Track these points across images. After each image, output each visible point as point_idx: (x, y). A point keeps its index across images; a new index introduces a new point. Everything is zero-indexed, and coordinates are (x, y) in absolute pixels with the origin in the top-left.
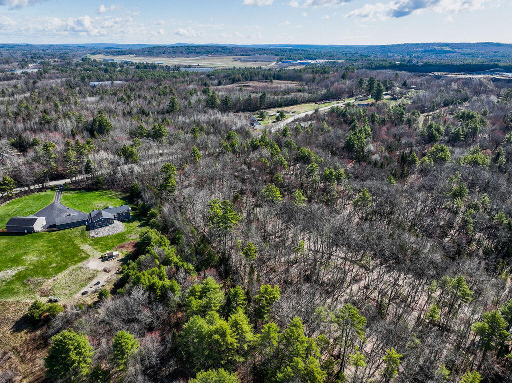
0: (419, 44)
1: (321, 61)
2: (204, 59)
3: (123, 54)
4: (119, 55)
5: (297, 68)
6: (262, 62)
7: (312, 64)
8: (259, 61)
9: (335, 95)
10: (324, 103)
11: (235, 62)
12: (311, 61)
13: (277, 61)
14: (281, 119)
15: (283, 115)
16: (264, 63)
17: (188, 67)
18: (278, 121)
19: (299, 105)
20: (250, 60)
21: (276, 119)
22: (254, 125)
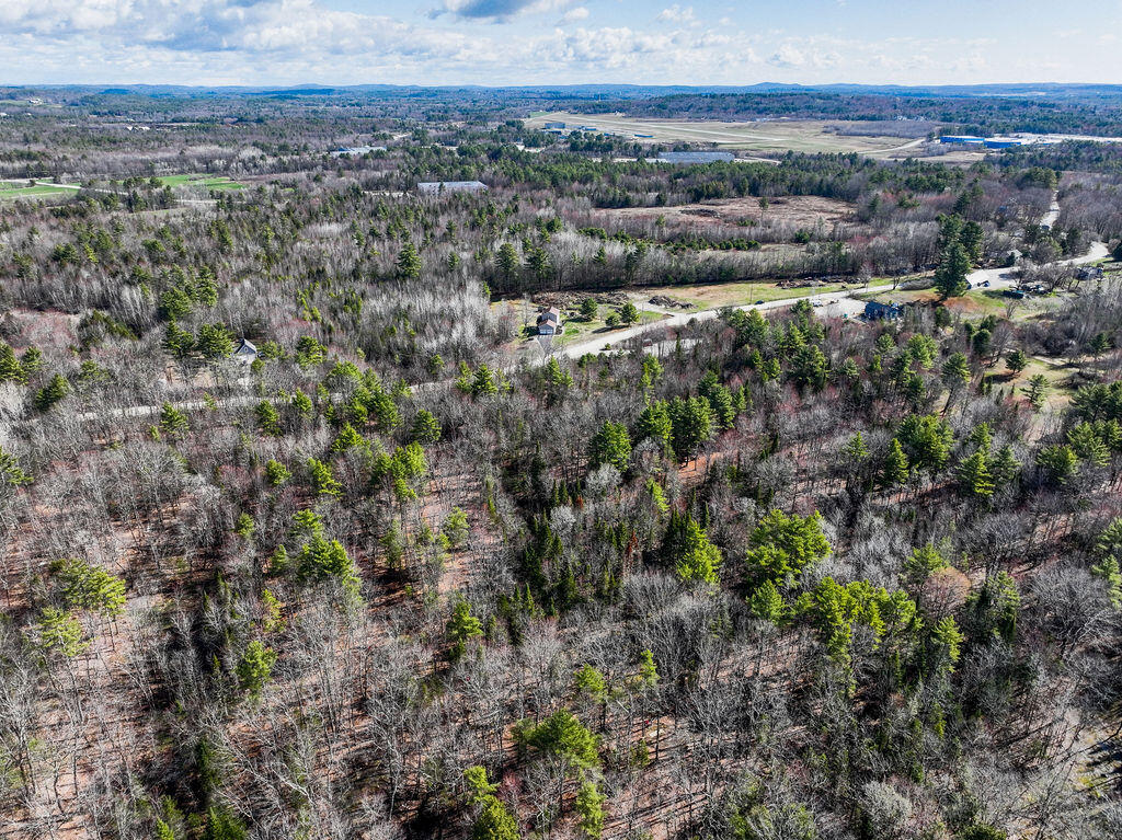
2: (757, 127)
6: (891, 139)
7: (1020, 148)
8: (885, 135)
9: (854, 263)
10: (800, 286)
11: (823, 136)
12: (1027, 139)
13: (930, 137)
14: (621, 324)
15: (628, 316)
16: (895, 140)
17: (680, 150)
18: (611, 329)
19: (729, 286)
20: (863, 132)
21: (607, 322)
22: (538, 333)
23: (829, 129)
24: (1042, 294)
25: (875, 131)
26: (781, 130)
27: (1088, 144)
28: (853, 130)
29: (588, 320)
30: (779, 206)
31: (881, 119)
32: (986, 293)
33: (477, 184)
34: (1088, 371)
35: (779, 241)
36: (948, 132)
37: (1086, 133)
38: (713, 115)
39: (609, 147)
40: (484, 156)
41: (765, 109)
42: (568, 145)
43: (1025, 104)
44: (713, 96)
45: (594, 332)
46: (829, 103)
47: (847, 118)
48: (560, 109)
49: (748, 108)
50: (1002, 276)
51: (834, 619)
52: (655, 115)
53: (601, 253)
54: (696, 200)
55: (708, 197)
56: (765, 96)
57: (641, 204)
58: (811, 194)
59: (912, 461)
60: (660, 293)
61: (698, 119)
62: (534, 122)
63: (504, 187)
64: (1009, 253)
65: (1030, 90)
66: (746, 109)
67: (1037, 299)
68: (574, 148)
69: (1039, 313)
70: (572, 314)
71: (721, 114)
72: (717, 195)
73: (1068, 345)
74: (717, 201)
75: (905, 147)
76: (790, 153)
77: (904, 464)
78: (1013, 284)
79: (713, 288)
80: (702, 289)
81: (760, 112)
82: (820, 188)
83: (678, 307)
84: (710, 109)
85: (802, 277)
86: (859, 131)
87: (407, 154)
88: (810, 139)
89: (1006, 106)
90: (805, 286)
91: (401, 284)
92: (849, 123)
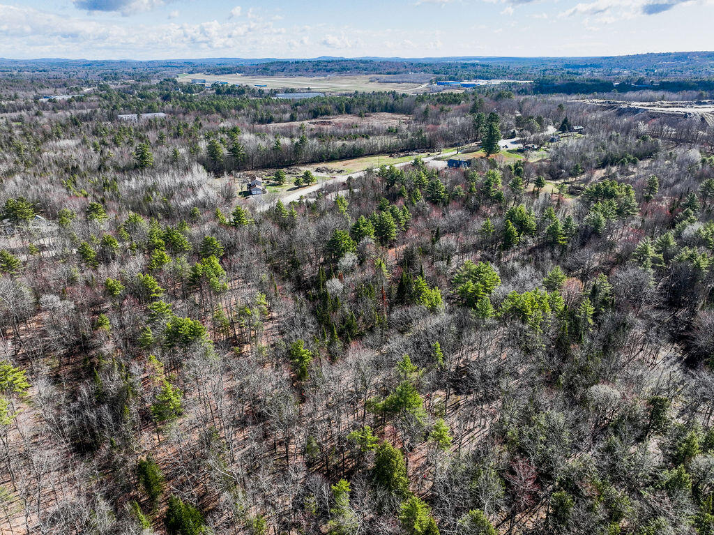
0: (670, 54)
1: (497, 82)
2: (329, 79)
3: (229, 73)
4: (222, 73)
5: (455, 92)
6: (409, 84)
7: (480, 87)
8: (405, 82)
9: (430, 142)
10: (404, 156)
11: (370, 83)
12: (482, 83)
13: (431, 82)
14: (304, 184)
15: (308, 178)
16: (412, 85)
17: (289, 92)
18: (298, 188)
19: (361, 159)
20: (393, 80)
21: (295, 184)
22: (251, 194)
23: (373, 79)
24: (536, 150)
25: (400, 80)
26: (344, 81)
27: (514, 84)
28: (387, 80)
29: (280, 184)
30: (368, 118)
31: (399, 73)
32: (508, 151)
33: (162, 115)
34: (575, 185)
35: (379, 134)
36: (440, 79)
37: (510, 79)
38: (300, 73)
39: (243, 92)
40: (158, 99)
41: (331, 70)
42: (214, 91)
43: (473, 65)
44: (297, 62)
45: (288, 190)
46: (367, 66)
47: (381, 73)
48: (198, 72)
49: (321, 69)
50: (512, 143)
51: (527, 311)
52: (263, 74)
53: (278, 143)
54: (315, 117)
55: (322, 115)
56: (329, 62)
57: (280, 121)
58: (382, 111)
59: (519, 231)
60: (321, 166)
61: (291, 76)
62: (184, 79)
63: (184, 114)
64: (512, 131)
65: (471, 60)
66: (319, 70)
67: (535, 152)
68: (219, 92)
69: (539, 159)
70: (268, 182)
71: (304, 73)
72: (327, 113)
73: (561, 173)
74: (327, 117)
75: (419, 88)
76: (356, 92)
77: (516, 233)
78: (521, 146)
79: (350, 161)
80: (345, 162)
81: (328, 71)
82: (386, 107)
83: (335, 173)
84: (297, 70)
85: (402, 151)
86: (391, 80)
87: (101, 99)
88: (363, 85)
89: (464, 66)
90: (406, 155)
91: (142, 171)
92: (384, 76)
